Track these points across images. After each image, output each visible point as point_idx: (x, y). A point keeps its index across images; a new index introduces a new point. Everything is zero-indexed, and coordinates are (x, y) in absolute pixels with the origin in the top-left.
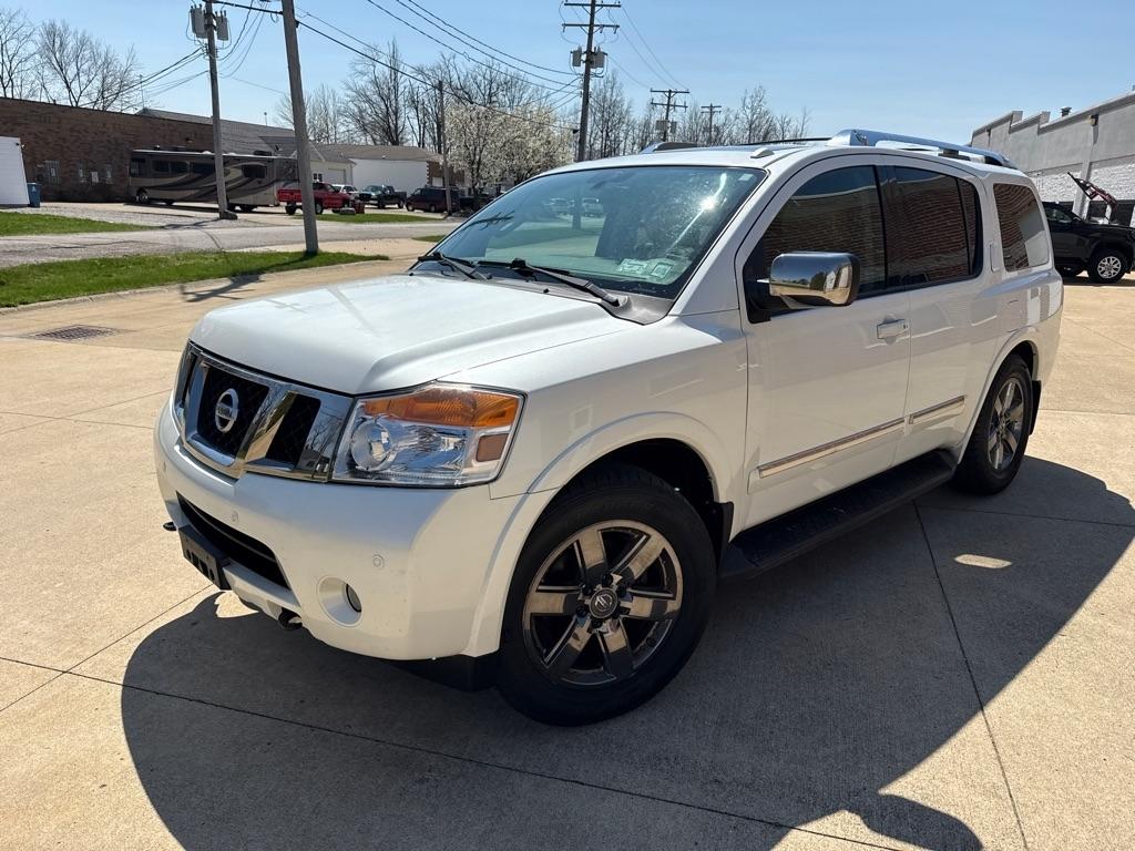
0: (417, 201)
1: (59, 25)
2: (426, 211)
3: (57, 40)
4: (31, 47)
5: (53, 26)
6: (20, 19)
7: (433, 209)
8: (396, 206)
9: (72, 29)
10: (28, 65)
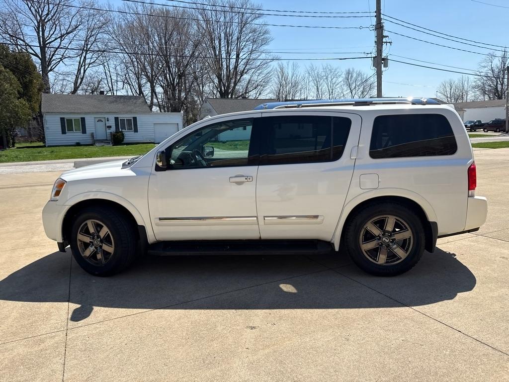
0: (490, 127)
1: (351, 70)
2: (495, 131)
3: (350, 75)
4: (340, 79)
5: (349, 70)
6: (338, 70)
7: (498, 130)
8: (482, 130)
9: (355, 70)
10: (338, 86)
